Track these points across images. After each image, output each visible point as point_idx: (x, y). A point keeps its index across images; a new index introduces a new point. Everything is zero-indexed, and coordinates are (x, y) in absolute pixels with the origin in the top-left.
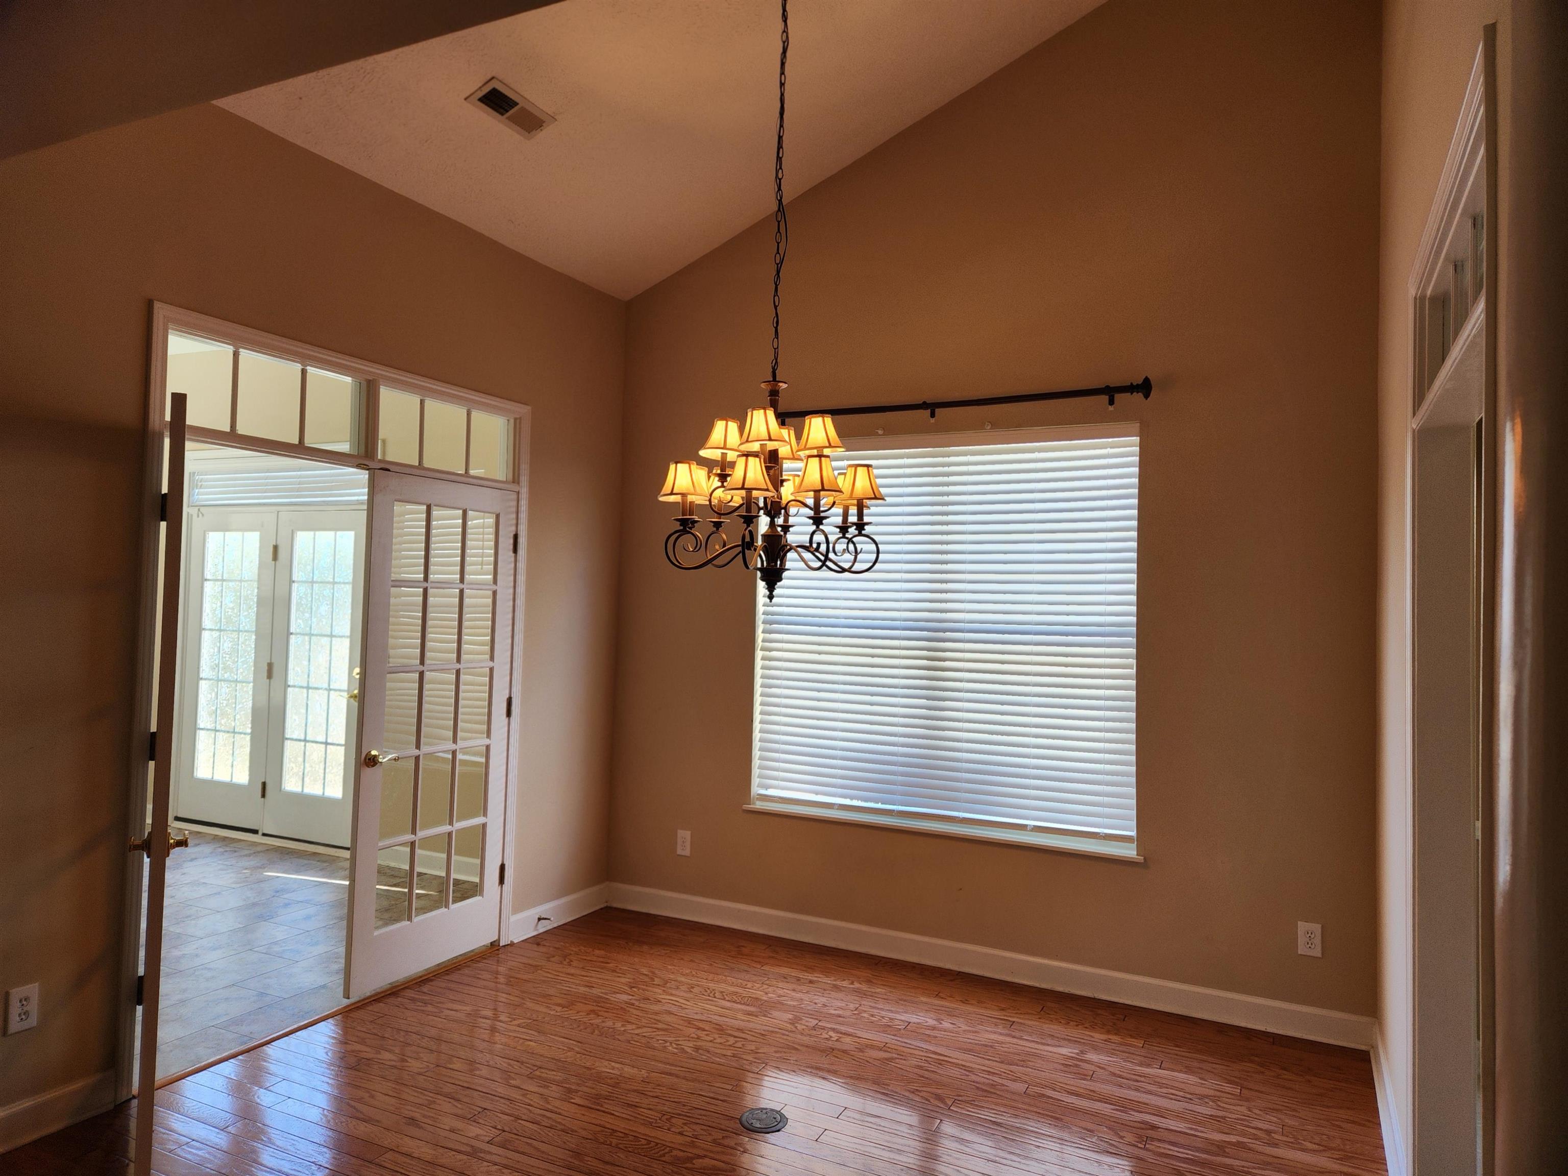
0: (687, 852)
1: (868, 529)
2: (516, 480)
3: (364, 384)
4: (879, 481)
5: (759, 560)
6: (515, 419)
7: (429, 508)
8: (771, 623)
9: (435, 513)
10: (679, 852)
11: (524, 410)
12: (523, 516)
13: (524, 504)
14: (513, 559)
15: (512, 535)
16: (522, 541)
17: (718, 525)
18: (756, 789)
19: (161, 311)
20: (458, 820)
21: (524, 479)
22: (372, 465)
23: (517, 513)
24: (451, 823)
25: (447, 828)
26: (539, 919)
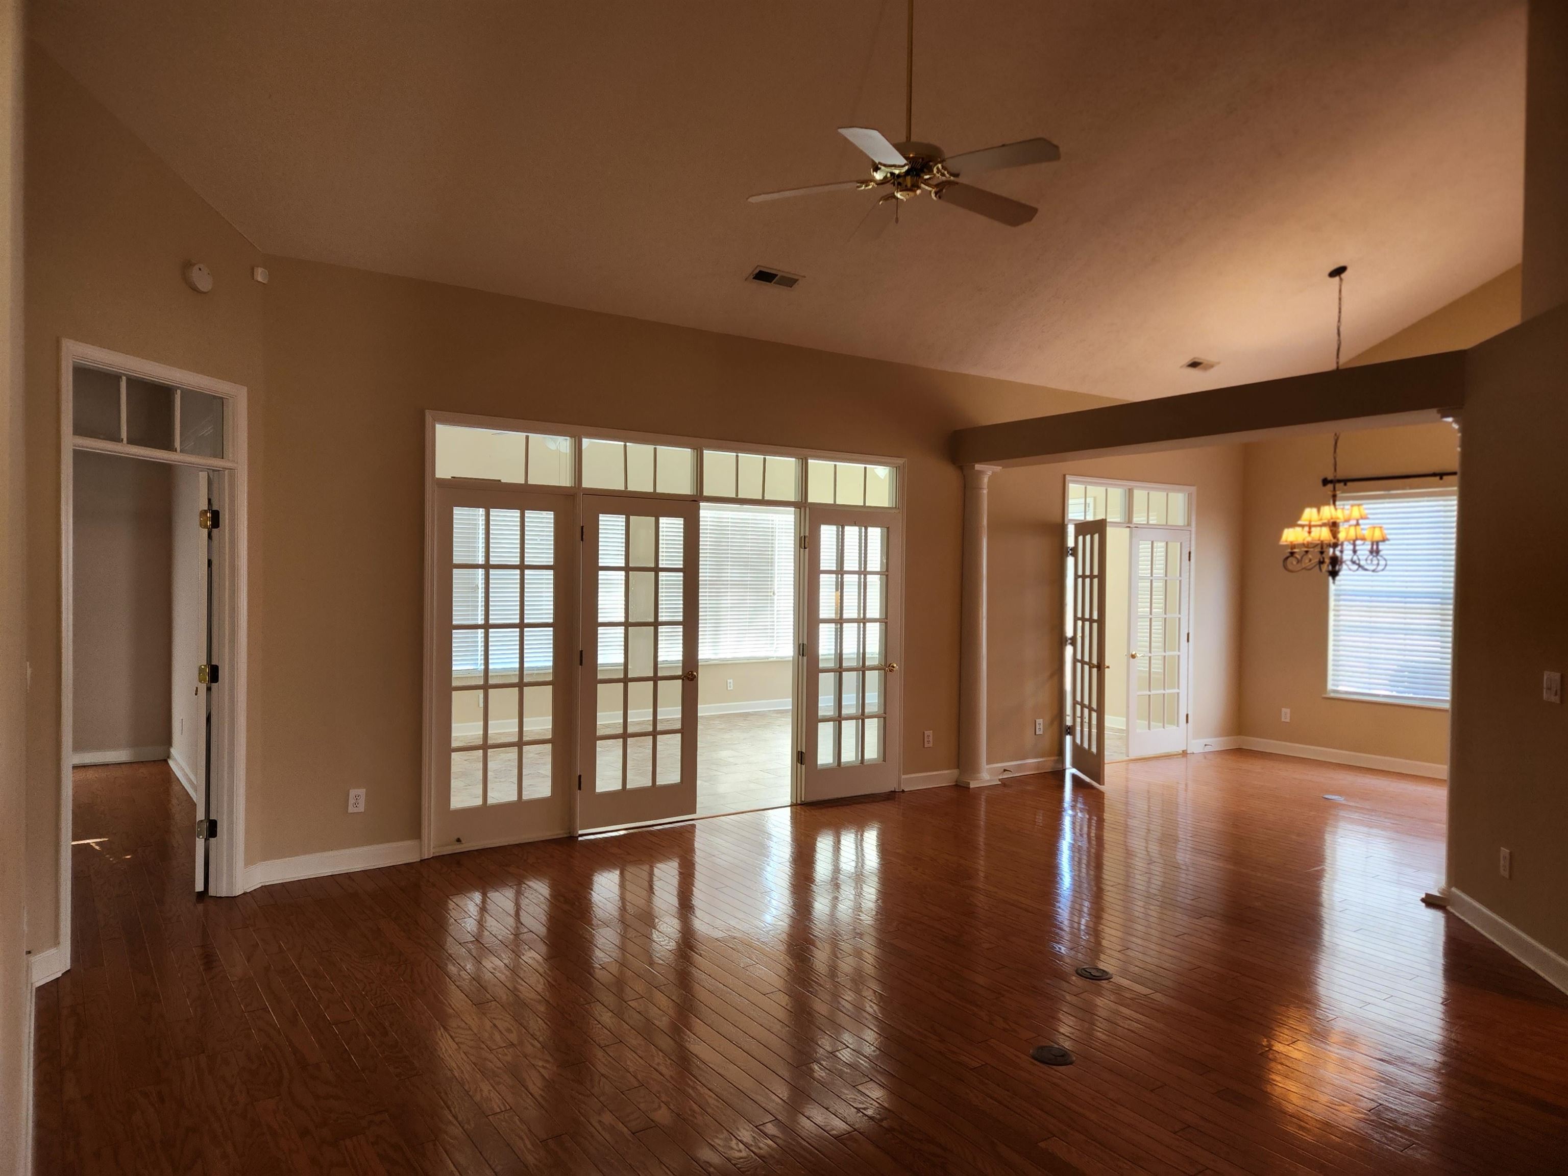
0: (1288, 720)
1: (1381, 553)
2: (1189, 524)
3: (1127, 491)
4: (1386, 532)
5: (1326, 567)
6: (1189, 494)
7: (1152, 542)
8: (1339, 595)
9: (1155, 544)
10: (1283, 720)
11: (1193, 489)
12: (1193, 542)
13: (1193, 536)
14: (1188, 564)
15: (1188, 552)
16: (1192, 555)
17: (1307, 552)
18: (1330, 686)
19: (1068, 478)
20: (1168, 689)
21: (1193, 524)
22: (1131, 526)
23: (1190, 541)
24: (1164, 690)
25: (1162, 692)
26: (1206, 745)
